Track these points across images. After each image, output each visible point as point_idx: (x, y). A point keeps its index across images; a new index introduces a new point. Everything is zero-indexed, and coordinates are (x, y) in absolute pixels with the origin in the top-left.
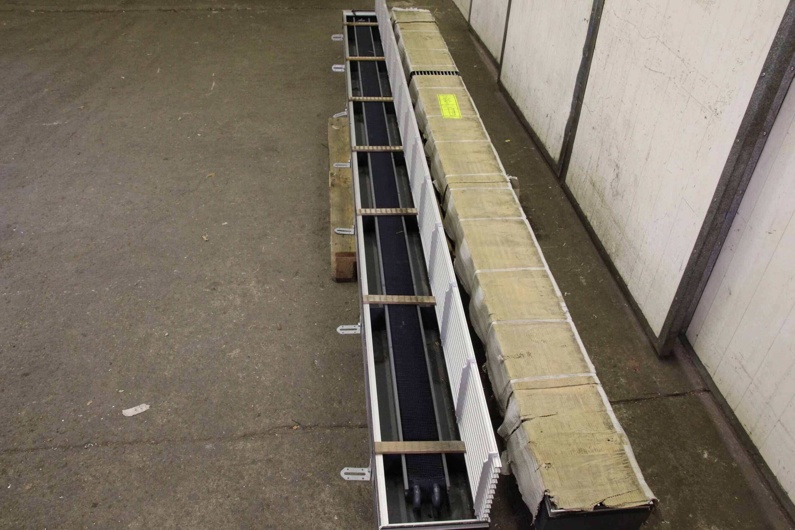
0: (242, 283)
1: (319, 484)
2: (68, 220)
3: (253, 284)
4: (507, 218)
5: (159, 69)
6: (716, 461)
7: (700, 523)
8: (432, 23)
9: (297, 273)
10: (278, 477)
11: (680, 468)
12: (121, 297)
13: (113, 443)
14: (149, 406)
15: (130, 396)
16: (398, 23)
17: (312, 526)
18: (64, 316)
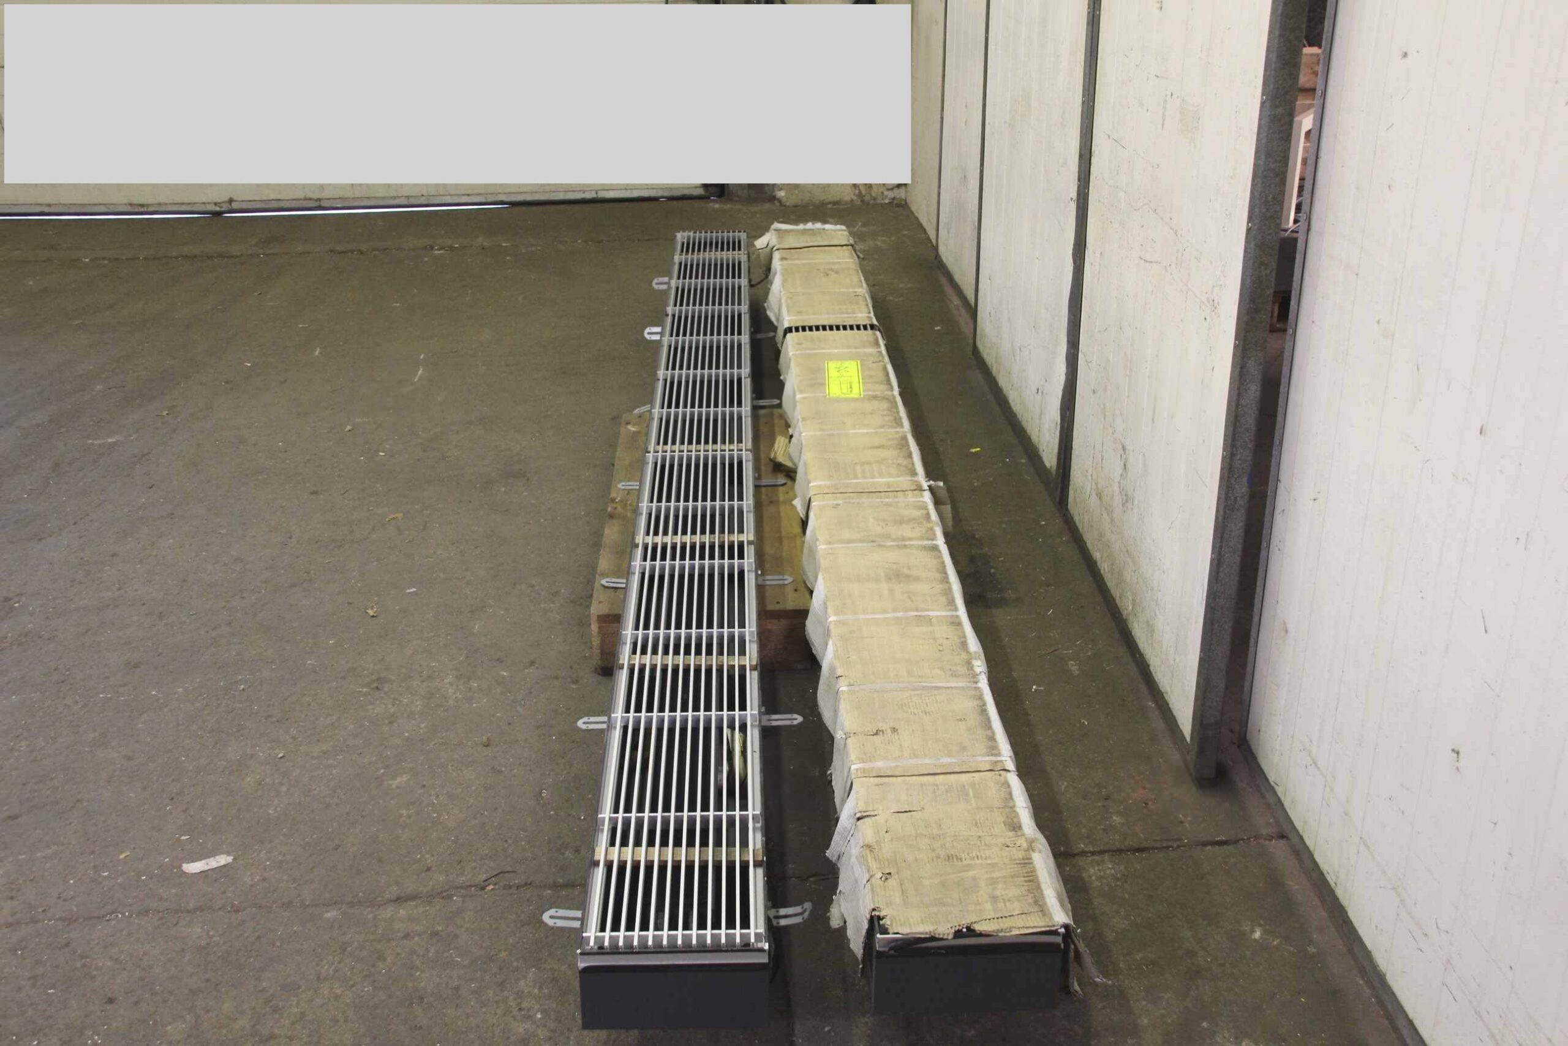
0: (430, 678)
1: (517, 969)
2: (119, 589)
3: (449, 679)
4: (907, 543)
5: (318, 349)
6: (1275, 943)
7: (1221, 1036)
8: (845, 247)
9: (532, 663)
10: (447, 957)
11: (1201, 953)
12: (205, 702)
13: (159, 912)
14: (232, 858)
15: (201, 844)
16: (778, 249)
17: (495, 1028)
18: (95, 731)
